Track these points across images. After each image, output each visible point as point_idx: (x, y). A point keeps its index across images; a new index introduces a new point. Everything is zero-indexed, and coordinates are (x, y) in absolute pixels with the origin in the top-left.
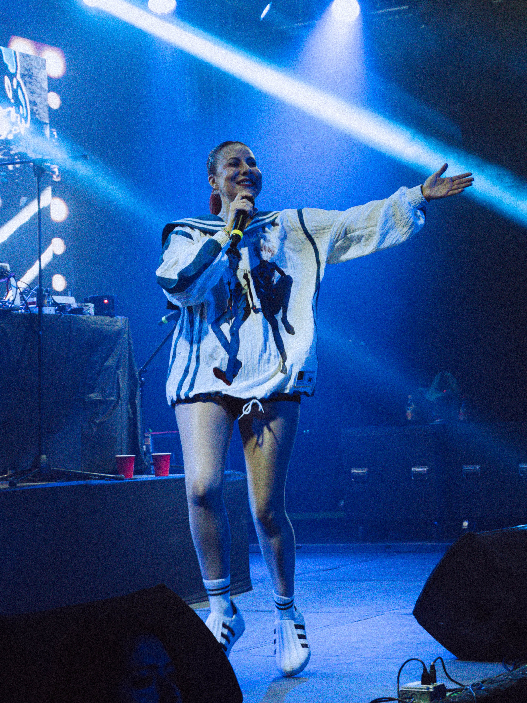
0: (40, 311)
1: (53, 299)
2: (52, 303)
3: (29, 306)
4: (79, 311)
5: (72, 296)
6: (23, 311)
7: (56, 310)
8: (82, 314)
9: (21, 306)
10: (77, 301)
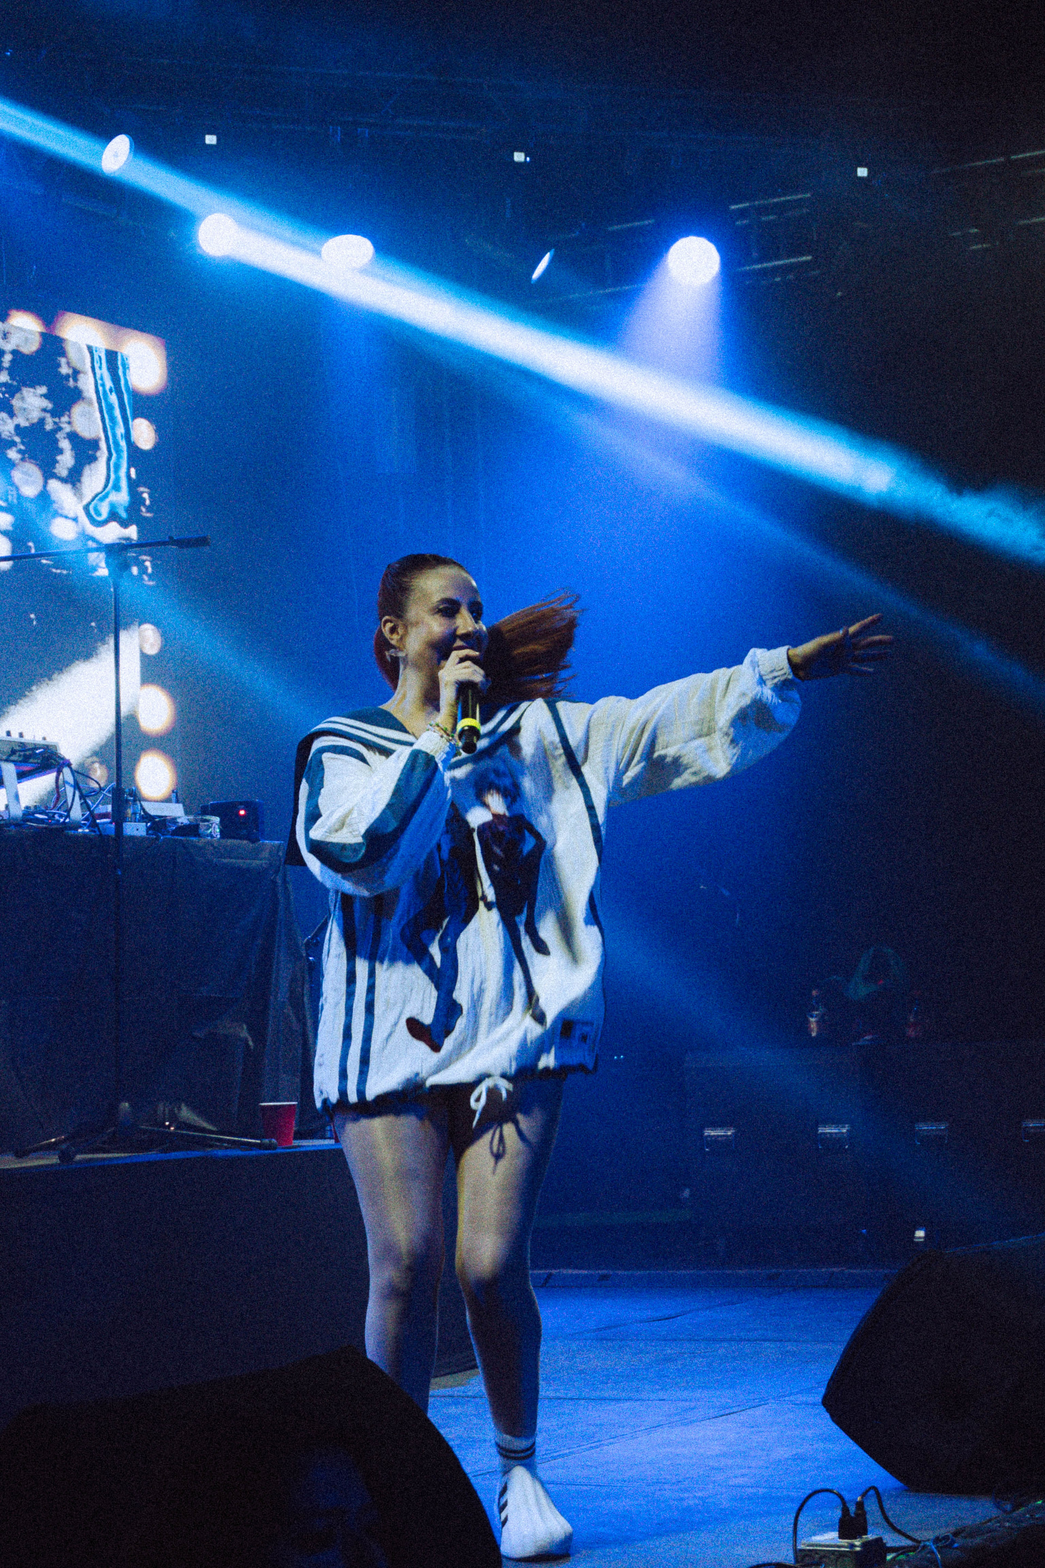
0: (119, 828)
1: (143, 808)
2: (140, 815)
3: (98, 821)
4: (192, 830)
5: (179, 803)
6: (87, 831)
7: (148, 829)
8: (197, 834)
9: (84, 820)
10: (187, 813)
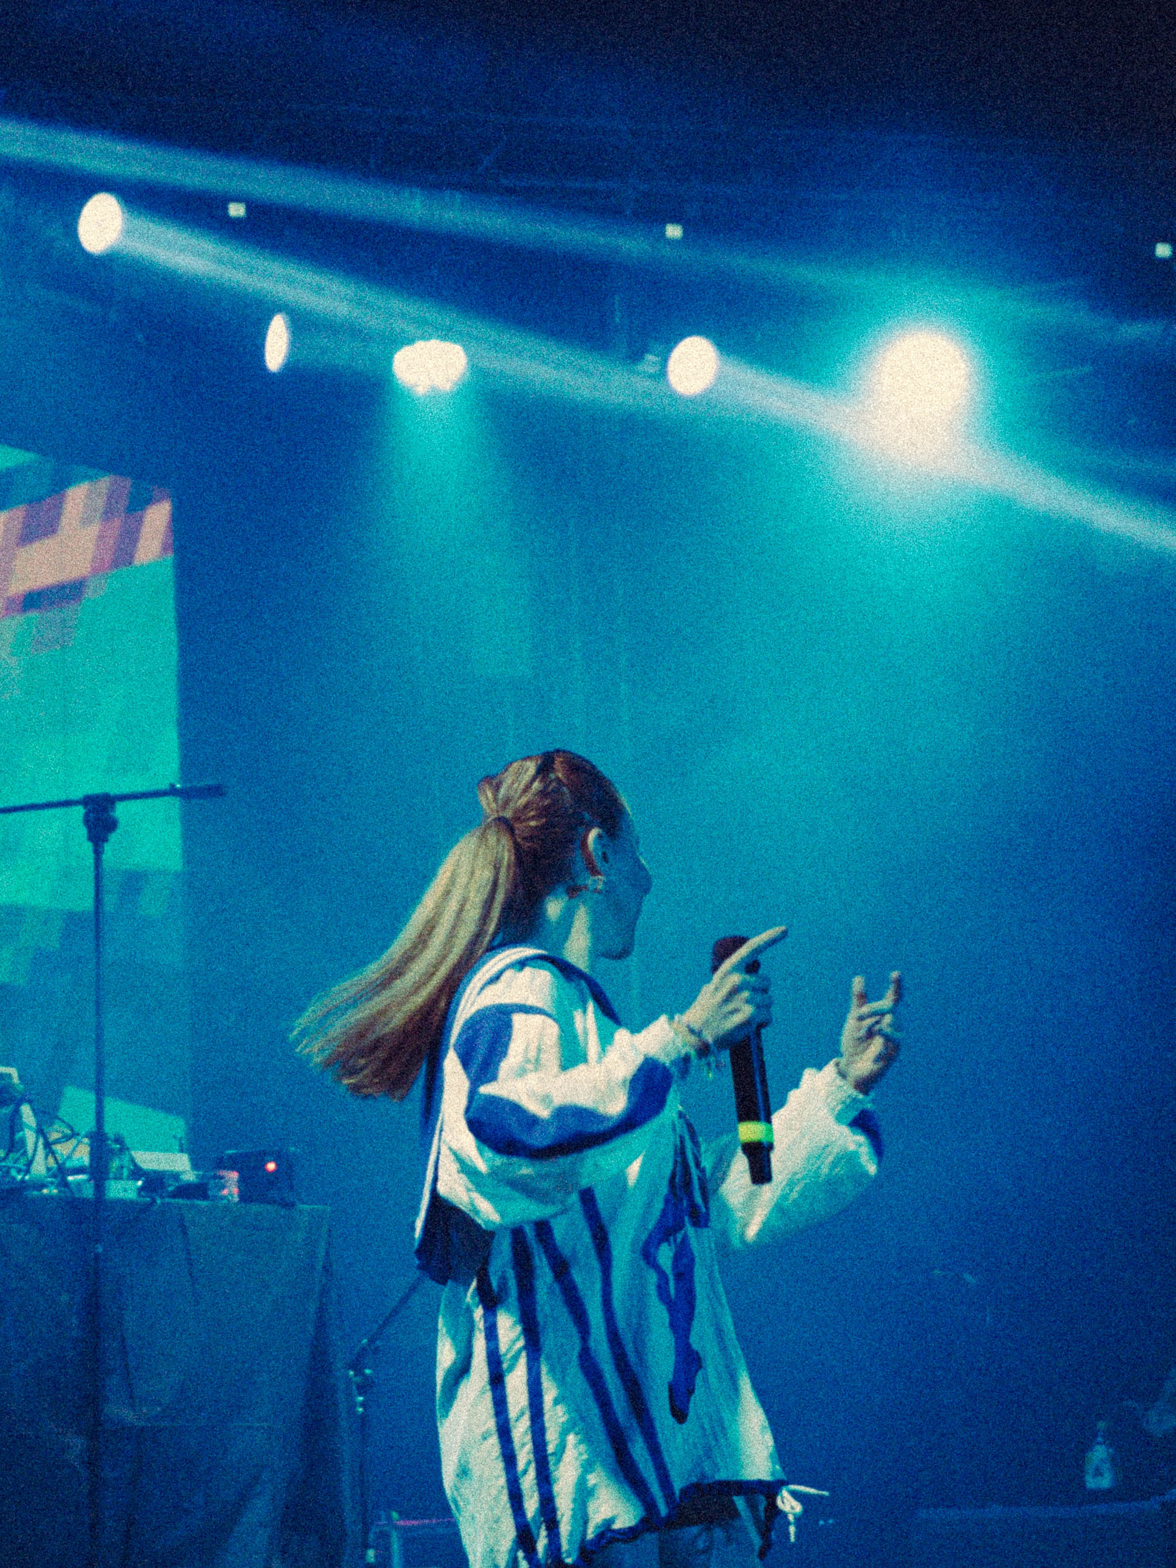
1: (132, 1160)
2: (129, 1169)
3: (70, 1178)
4: (198, 1190)
5: (182, 1151)
6: (55, 1191)
7: (140, 1189)
8: (205, 1197)
9: (50, 1177)
10: (195, 1165)
